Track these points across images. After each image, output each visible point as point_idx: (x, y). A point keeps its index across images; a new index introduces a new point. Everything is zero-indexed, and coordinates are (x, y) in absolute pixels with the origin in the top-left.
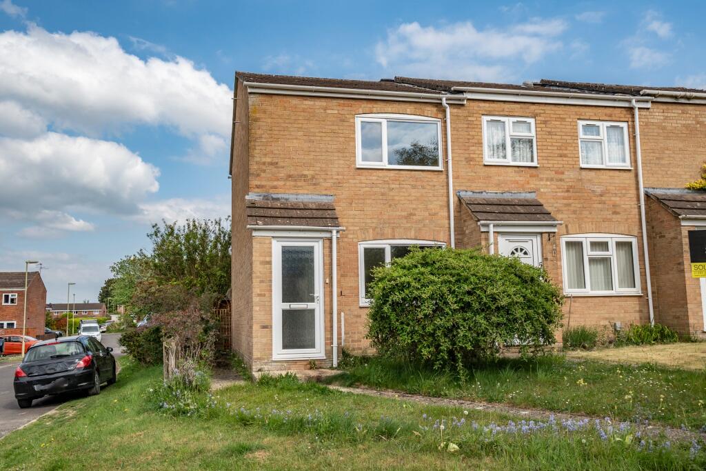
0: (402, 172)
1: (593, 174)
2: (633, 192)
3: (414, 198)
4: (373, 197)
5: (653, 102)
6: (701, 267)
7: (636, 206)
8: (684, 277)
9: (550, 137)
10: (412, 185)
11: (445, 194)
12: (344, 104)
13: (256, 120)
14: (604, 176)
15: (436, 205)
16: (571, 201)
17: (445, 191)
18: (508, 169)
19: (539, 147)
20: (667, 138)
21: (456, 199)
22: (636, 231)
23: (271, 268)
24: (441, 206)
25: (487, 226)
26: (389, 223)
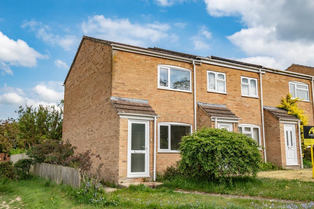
0: (176, 92)
1: (245, 99)
2: (259, 107)
3: (180, 104)
4: (164, 102)
5: (266, 72)
6: (307, 141)
7: (260, 113)
8: (280, 144)
9: (231, 82)
10: (180, 98)
11: (193, 103)
12: (153, 59)
13: (116, 62)
14: (250, 100)
15: (189, 108)
16: (238, 110)
17: (193, 102)
18: (216, 94)
19: (227, 86)
20: (270, 86)
21: (197, 106)
22: (260, 124)
23: (127, 134)
24: (191, 108)
25: (214, 119)
26: (171, 115)
